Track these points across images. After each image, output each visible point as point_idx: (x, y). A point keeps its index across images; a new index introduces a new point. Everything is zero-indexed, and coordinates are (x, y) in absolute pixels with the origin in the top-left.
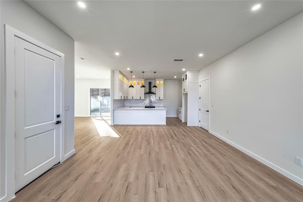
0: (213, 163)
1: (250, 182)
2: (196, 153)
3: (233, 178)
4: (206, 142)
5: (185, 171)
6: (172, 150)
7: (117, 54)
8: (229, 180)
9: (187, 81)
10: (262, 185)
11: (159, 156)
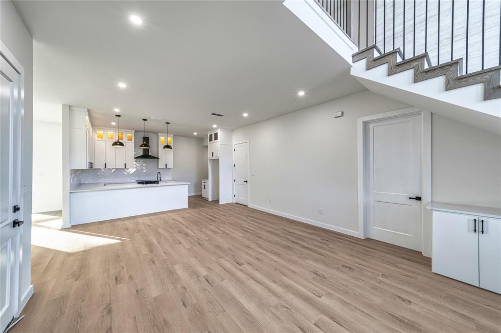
0: (270, 232)
1: (299, 235)
2: (251, 228)
3: (289, 237)
4: (252, 217)
5: (253, 246)
6: (224, 232)
7: (122, 85)
8: (288, 239)
9: (219, 143)
10: (306, 235)
11: (214, 242)
